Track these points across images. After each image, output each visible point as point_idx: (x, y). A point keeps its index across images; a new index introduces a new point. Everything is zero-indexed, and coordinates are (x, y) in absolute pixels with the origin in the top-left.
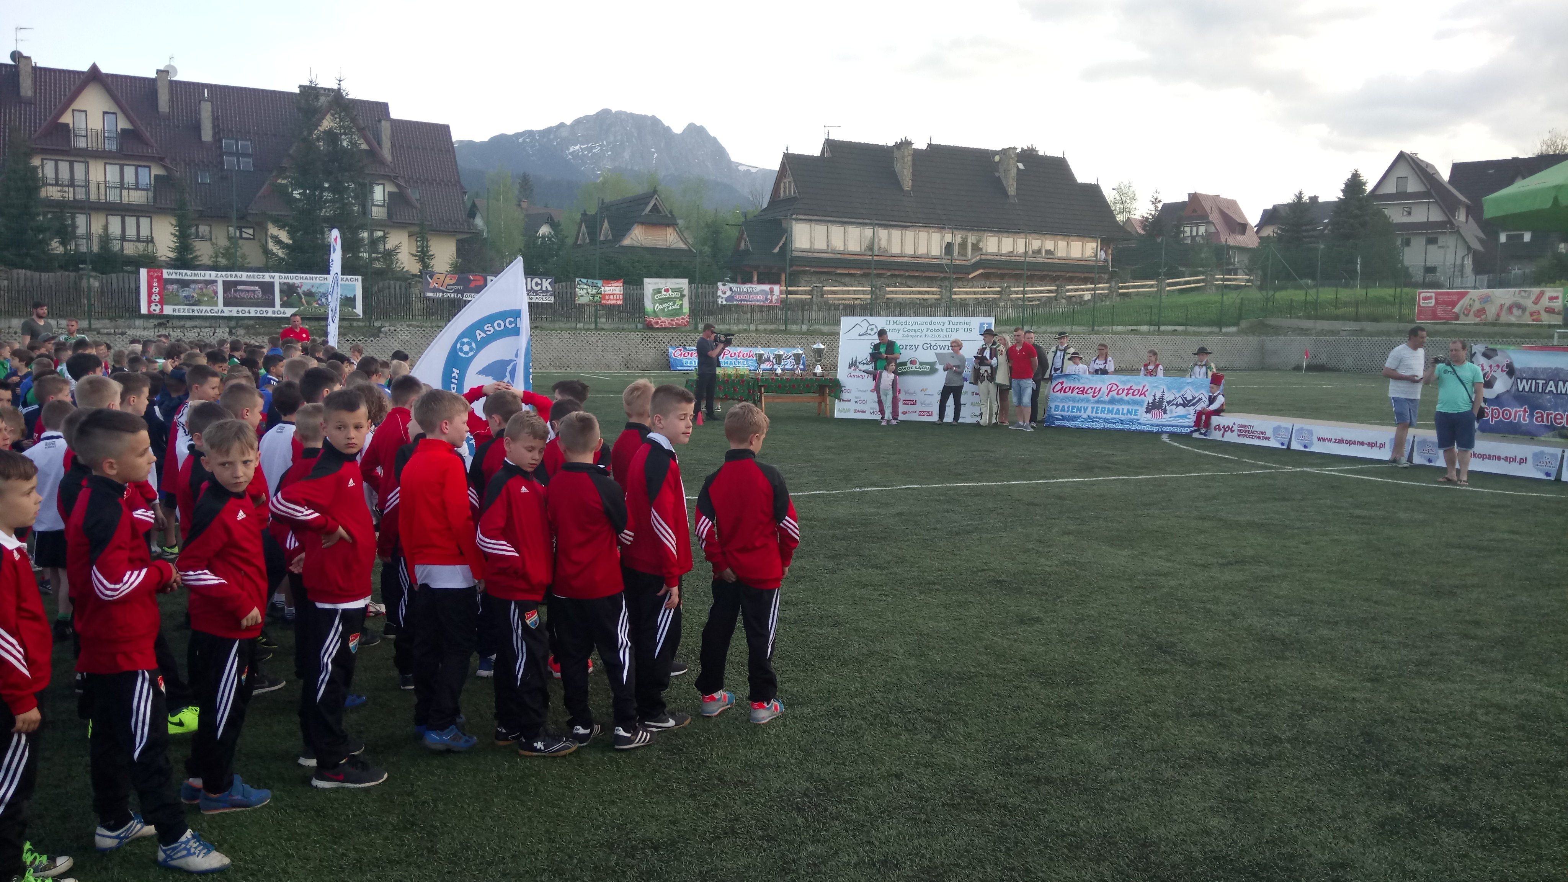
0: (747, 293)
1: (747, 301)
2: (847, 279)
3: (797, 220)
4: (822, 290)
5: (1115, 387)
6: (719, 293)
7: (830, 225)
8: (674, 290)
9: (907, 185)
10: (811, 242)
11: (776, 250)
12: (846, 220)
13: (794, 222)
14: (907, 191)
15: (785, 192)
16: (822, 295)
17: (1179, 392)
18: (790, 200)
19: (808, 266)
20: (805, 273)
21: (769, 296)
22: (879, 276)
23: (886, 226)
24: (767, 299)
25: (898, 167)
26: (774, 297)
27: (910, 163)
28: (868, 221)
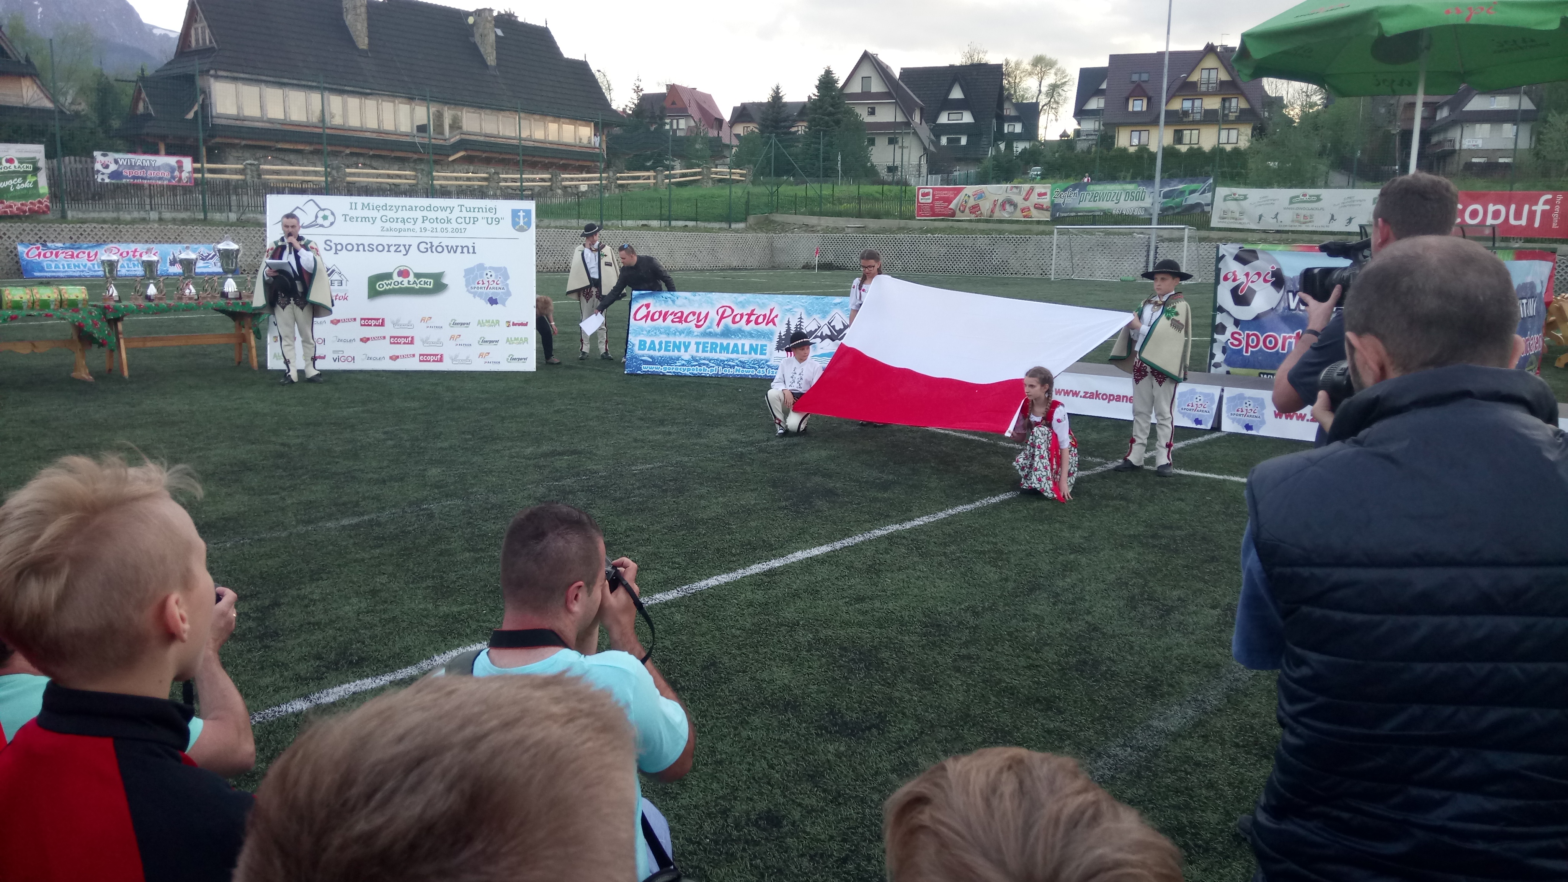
0: (142, 167)
1: (142, 178)
2: (292, 157)
3: (216, 77)
4: (258, 170)
5: (728, 312)
6: (98, 166)
7: (263, 86)
8: (21, 161)
9: (363, 42)
10: (239, 108)
11: (191, 115)
12: (286, 81)
13: (212, 80)
14: (363, 50)
15: (197, 41)
16: (259, 176)
17: (824, 317)
18: (203, 52)
19: (237, 138)
20: (233, 146)
21: (177, 173)
22: (335, 154)
23: (341, 92)
24: (173, 178)
25: (349, 19)
26: (185, 175)
27: (364, 16)
28: (314, 84)
